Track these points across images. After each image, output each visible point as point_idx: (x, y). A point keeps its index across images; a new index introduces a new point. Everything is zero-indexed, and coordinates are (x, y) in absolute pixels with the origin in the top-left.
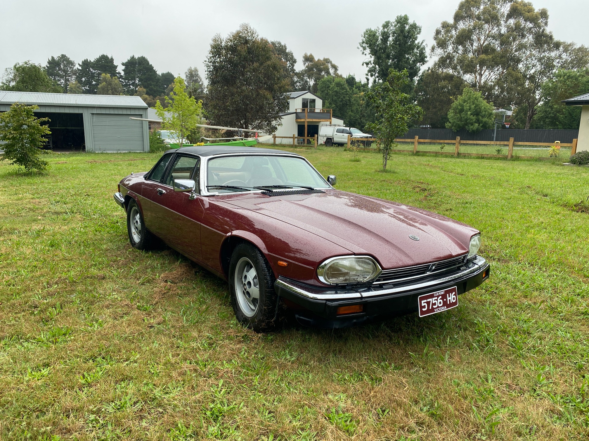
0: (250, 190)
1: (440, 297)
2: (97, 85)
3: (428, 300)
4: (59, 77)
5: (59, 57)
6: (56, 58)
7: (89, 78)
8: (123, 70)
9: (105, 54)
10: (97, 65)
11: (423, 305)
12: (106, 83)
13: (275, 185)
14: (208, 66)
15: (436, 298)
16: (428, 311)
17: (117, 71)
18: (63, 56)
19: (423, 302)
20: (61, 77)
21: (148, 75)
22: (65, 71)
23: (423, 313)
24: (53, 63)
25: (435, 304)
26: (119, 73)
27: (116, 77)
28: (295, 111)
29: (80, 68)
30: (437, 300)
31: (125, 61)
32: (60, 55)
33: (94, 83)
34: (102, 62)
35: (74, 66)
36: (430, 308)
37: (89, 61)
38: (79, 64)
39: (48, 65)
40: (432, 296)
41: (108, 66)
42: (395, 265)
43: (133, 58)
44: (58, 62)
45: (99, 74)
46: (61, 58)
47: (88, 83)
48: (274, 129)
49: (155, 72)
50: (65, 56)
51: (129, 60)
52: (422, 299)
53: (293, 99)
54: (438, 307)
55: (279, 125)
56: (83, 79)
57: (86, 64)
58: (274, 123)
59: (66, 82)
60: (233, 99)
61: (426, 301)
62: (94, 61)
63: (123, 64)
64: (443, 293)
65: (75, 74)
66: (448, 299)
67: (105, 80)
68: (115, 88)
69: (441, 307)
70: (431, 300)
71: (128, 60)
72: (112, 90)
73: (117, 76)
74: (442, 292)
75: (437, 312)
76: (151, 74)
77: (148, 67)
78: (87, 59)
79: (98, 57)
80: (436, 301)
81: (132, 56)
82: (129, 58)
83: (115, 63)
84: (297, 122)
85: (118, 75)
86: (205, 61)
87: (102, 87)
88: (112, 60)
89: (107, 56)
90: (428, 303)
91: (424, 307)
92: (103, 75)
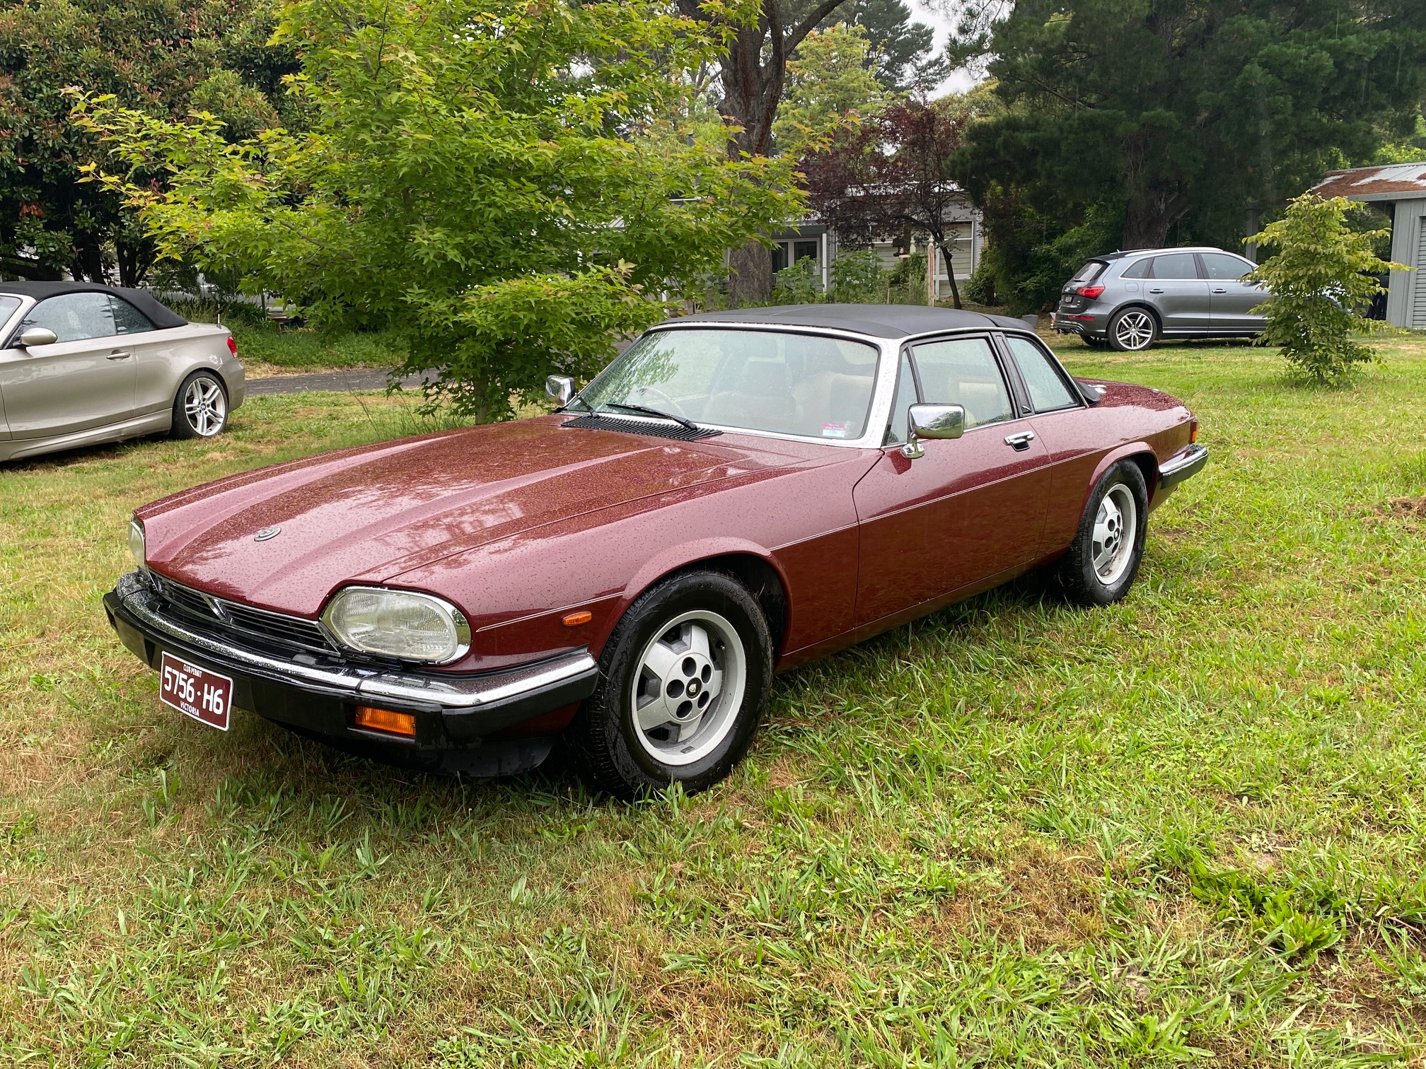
1: (193, 680)
3: (174, 671)
11: (166, 675)
15: (186, 677)
19: (167, 668)
25: (182, 689)
30: (186, 682)
40: (180, 667)
54: (186, 700)
64: (198, 674)
66: (206, 696)
69: (193, 705)
70: (178, 674)
74: (197, 671)
80: (185, 685)
90: (173, 678)
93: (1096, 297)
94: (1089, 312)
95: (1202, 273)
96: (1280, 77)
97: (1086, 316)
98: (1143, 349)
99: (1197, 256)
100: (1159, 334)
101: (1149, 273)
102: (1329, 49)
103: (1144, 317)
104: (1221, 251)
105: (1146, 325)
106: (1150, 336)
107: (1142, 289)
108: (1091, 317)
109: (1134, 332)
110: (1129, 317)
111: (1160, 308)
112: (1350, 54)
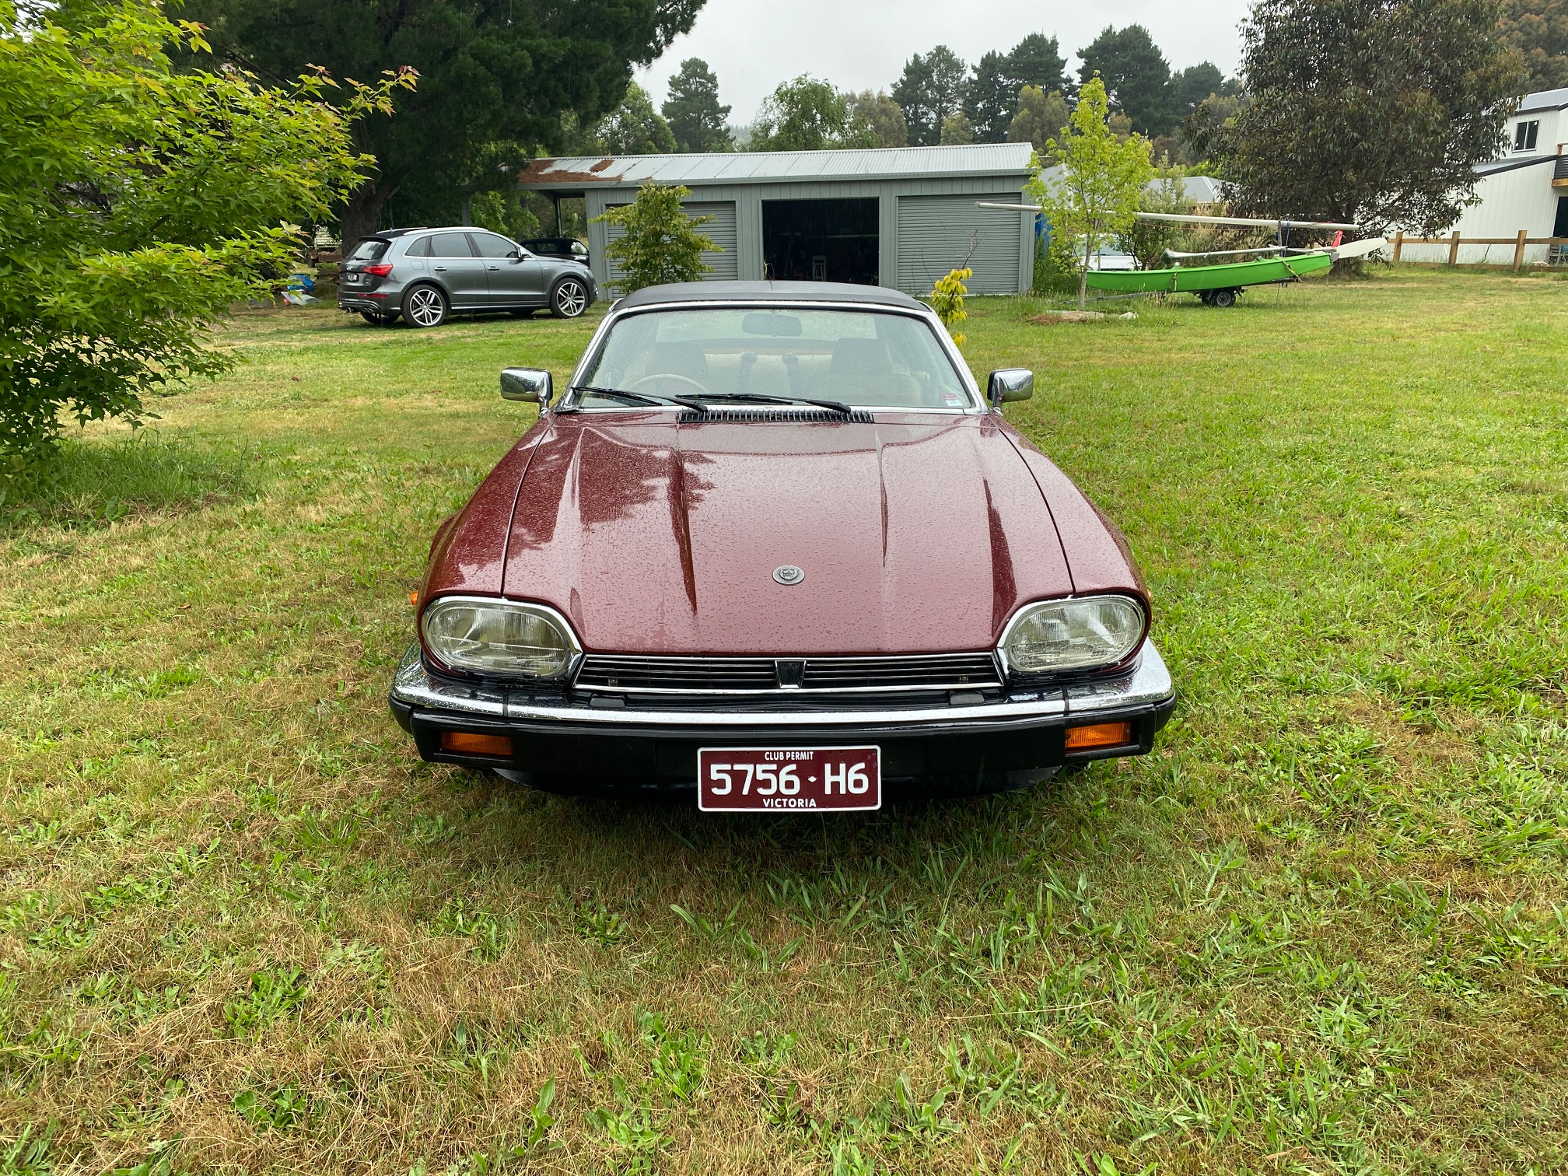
0: (660, 405)
1: (793, 767)
2: (1009, 117)
3: (737, 767)
4: (925, 104)
5: (930, 53)
6: (924, 58)
7: (995, 101)
8: (1079, 71)
9: (1039, 33)
10: (1016, 63)
11: (715, 776)
12: (1030, 109)
13: (735, 392)
14: (1250, 34)
15: (774, 767)
16: (735, 798)
17: (1064, 76)
18: (940, 50)
19: (714, 768)
20: (931, 104)
21: (1144, 77)
22: (941, 89)
23: (711, 799)
24: (917, 72)
25: (767, 784)
26: (1069, 80)
27: (1058, 92)
28: (1554, 153)
29: (975, 77)
30: (776, 773)
31: (1087, 44)
32: (932, 49)
33: (1003, 113)
34: (1029, 55)
35: (963, 72)
36: (745, 791)
37: (998, 55)
38: (973, 67)
39: (905, 78)
40: (757, 759)
41: (1041, 64)
42: (628, 644)
43: (1108, 33)
44: (928, 66)
45: (1018, 88)
46: (935, 56)
47: (991, 113)
48: (1451, 215)
49: (1163, 67)
50: (944, 49)
51: (1098, 39)
52: (709, 759)
53: (1554, 113)
54: (778, 794)
55: (1468, 203)
56: (980, 105)
57: (990, 64)
58: (1452, 196)
59: (939, 115)
60: (1310, 128)
61: (728, 767)
62: (1011, 54)
63: (1081, 54)
64: (804, 756)
65: (961, 94)
66: (829, 779)
67: (1029, 103)
68: (1050, 123)
69: (796, 797)
70: (749, 768)
71: (1095, 42)
72: (1042, 128)
73: (1060, 88)
74: (804, 753)
75: (769, 807)
76: (1150, 73)
77: (1146, 53)
78: (994, 52)
79: (1020, 41)
80: (772, 777)
81: (1107, 27)
82: (1098, 35)
83: (1061, 54)
84: (1556, 188)
85: (1064, 86)
86: (1244, 20)
87: (1018, 123)
88: (1055, 44)
89: (1042, 36)
90: (738, 778)
91: (721, 784)
92: (1027, 88)
93: (385, 276)
94: (382, 290)
95: (476, 252)
96: (489, 69)
97: (378, 295)
98: (437, 325)
99: (467, 235)
100: (448, 309)
101: (430, 252)
102: (527, 48)
103: (433, 295)
104: (486, 231)
105: (436, 302)
106: (440, 312)
107: (426, 267)
108: (385, 295)
109: (426, 309)
110: (420, 294)
111: (446, 286)
112: (543, 56)
